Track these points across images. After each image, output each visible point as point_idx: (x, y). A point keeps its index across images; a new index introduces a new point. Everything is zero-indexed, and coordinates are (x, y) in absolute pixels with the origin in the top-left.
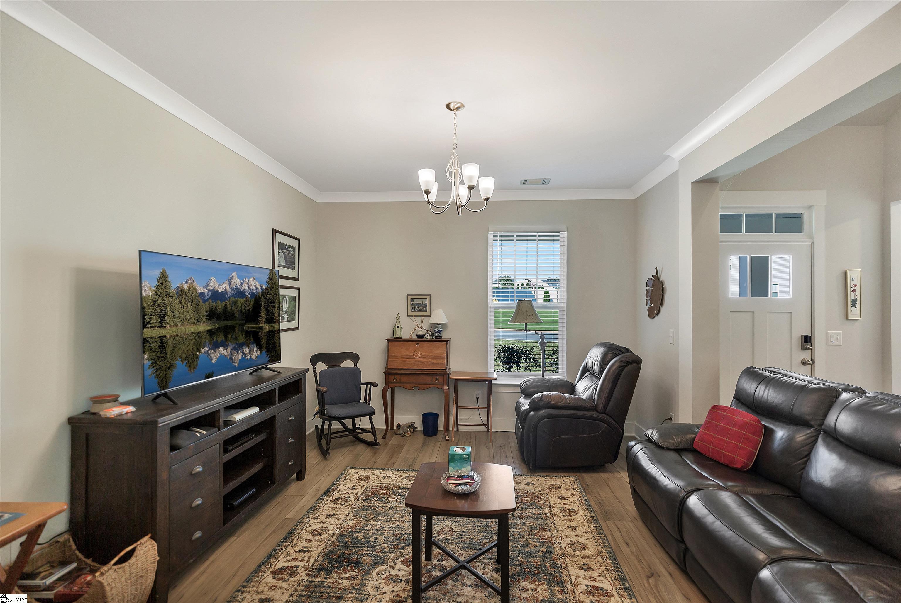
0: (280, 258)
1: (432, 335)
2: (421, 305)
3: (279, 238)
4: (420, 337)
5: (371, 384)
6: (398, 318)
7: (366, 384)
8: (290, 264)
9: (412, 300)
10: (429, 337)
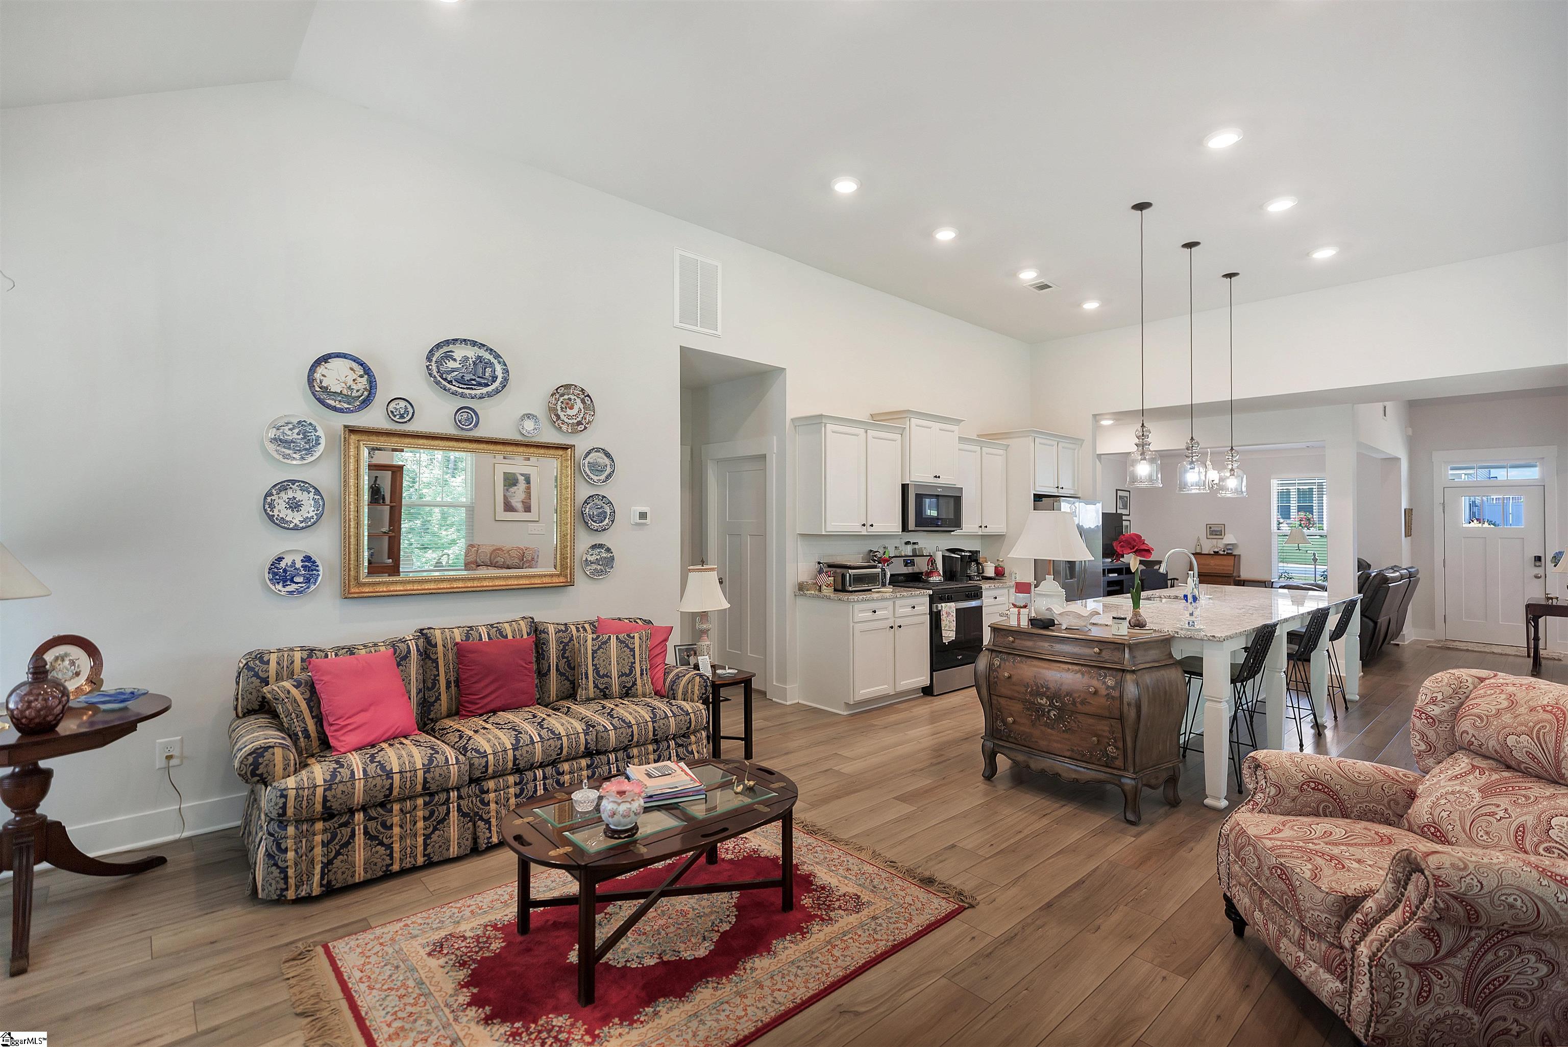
0: (1120, 505)
1: (1224, 551)
2: (1217, 531)
3: (1120, 493)
4: (1216, 553)
5: (1174, 579)
6: (1198, 539)
7: (1171, 579)
8: (1125, 507)
9: (1210, 528)
10: (1221, 553)
